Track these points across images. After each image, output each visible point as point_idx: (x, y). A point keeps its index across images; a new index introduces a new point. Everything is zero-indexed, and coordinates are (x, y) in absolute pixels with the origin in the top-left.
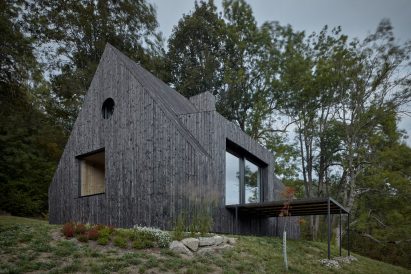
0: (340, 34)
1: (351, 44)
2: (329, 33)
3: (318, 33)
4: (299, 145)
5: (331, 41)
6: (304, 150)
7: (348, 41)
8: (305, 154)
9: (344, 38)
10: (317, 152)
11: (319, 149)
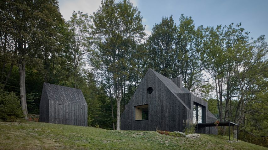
0: (240, 27)
1: (246, 33)
2: (233, 26)
3: (228, 26)
4: (215, 84)
5: (235, 31)
6: (218, 87)
7: (244, 31)
8: (218, 89)
9: (242, 30)
10: (225, 87)
11: (226, 86)
